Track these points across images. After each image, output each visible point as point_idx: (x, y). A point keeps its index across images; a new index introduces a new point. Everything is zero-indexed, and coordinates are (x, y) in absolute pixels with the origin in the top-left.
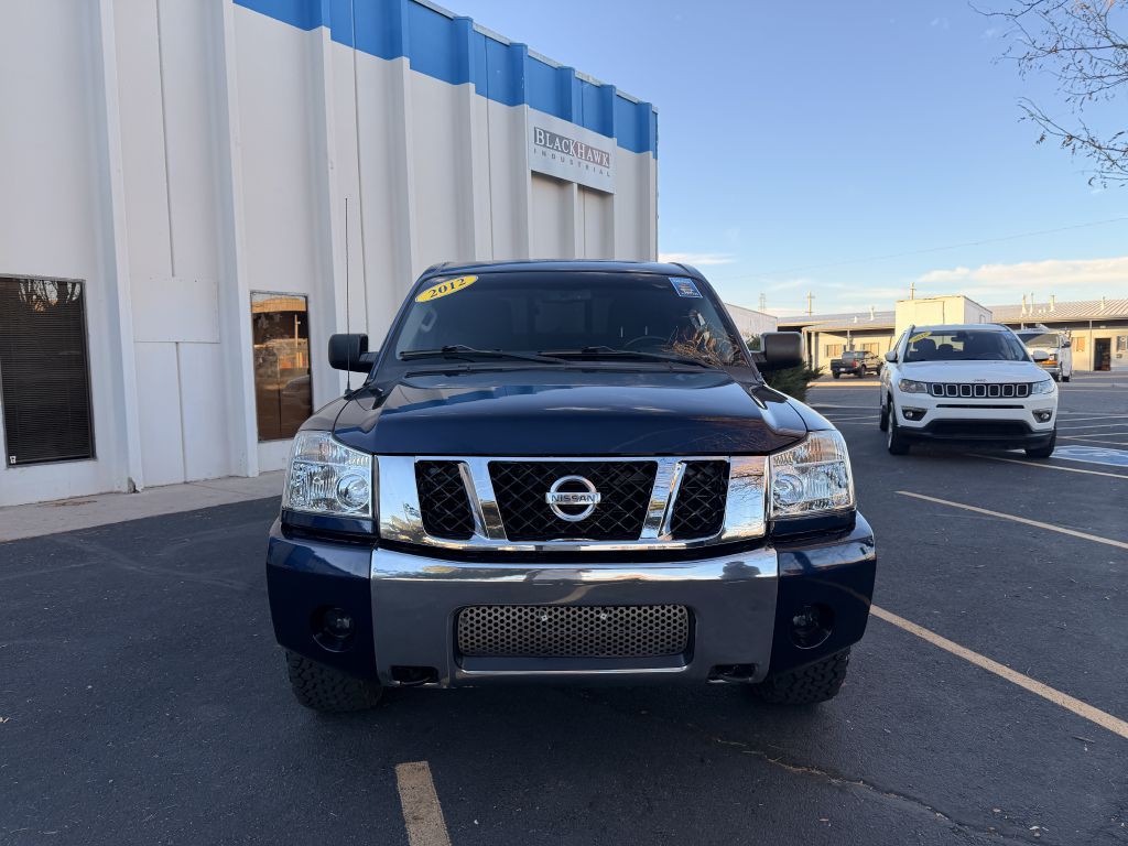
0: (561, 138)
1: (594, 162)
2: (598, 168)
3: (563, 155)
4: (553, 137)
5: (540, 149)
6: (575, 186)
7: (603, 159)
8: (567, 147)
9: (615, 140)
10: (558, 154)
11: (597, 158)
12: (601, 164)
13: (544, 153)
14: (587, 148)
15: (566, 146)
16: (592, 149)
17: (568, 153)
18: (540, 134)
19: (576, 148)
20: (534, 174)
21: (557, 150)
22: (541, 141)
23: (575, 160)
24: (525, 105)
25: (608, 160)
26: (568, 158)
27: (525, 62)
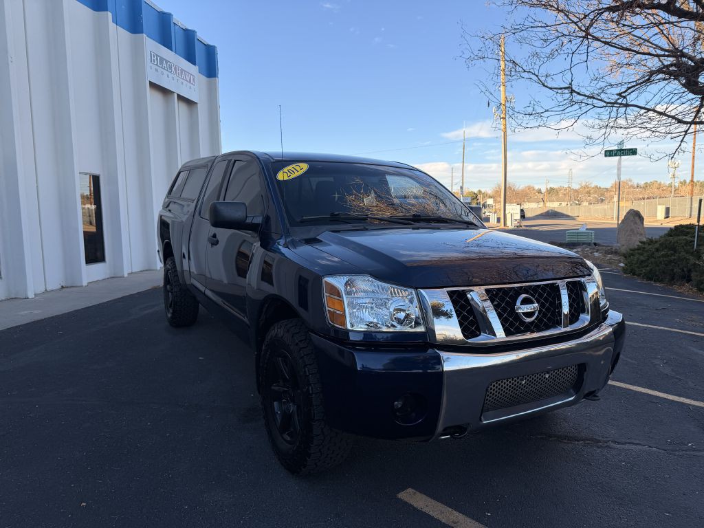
0: (167, 61)
1: (186, 80)
2: (189, 85)
3: (168, 73)
4: (162, 60)
5: (154, 67)
6: (176, 95)
7: (191, 79)
8: (170, 68)
9: (197, 67)
10: (165, 72)
11: (188, 78)
12: (190, 82)
13: (157, 70)
14: (182, 70)
16: (185, 71)
17: (171, 72)
18: (154, 57)
19: (175, 69)
20: (151, 84)
21: (164, 69)
22: (154, 61)
23: (175, 77)
24: (144, 35)
25: (194, 79)
26: (171, 75)
27: (143, 6)
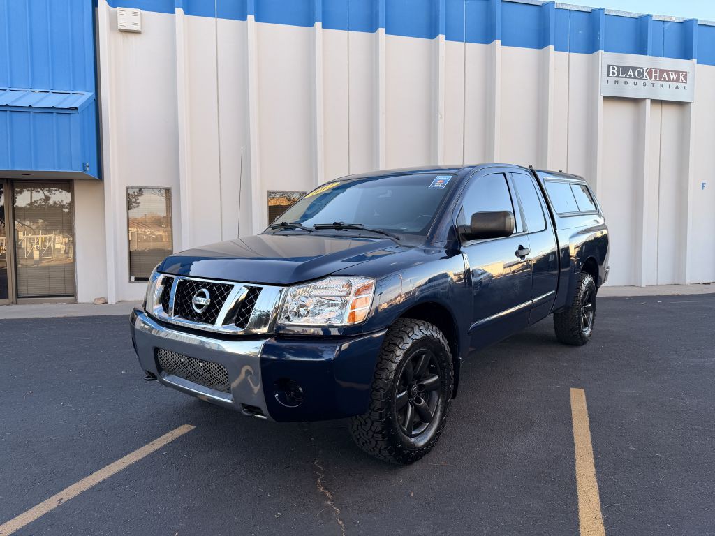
0: (634, 69)
1: (670, 80)
4: (626, 69)
6: (648, 102)
7: (681, 77)
8: (641, 74)
9: (695, 60)
11: (673, 78)
12: (677, 81)
14: (663, 71)
15: (639, 73)
16: (668, 71)
17: (642, 78)
18: (614, 69)
19: (650, 73)
20: (606, 98)
21: (630, 77)
22: (613, 73)
23: (649, 82)
24: (600, 51)
25: (685, 77)
